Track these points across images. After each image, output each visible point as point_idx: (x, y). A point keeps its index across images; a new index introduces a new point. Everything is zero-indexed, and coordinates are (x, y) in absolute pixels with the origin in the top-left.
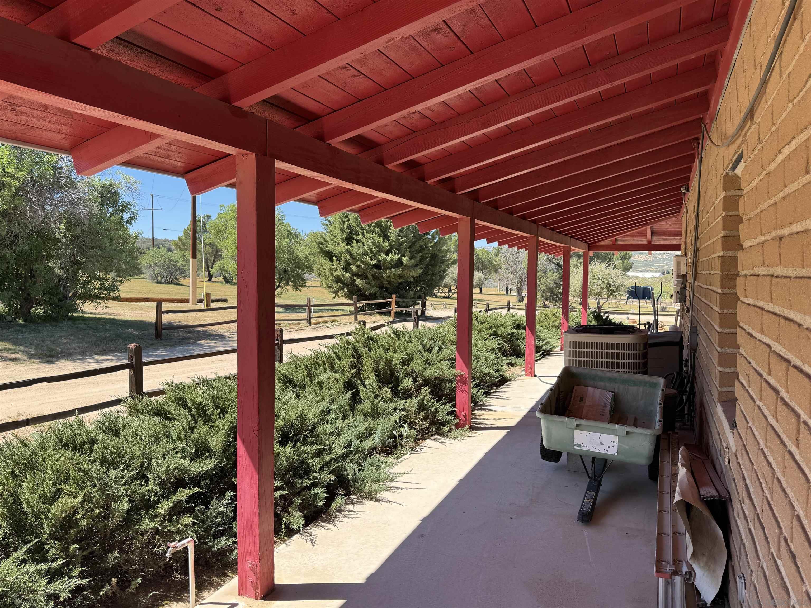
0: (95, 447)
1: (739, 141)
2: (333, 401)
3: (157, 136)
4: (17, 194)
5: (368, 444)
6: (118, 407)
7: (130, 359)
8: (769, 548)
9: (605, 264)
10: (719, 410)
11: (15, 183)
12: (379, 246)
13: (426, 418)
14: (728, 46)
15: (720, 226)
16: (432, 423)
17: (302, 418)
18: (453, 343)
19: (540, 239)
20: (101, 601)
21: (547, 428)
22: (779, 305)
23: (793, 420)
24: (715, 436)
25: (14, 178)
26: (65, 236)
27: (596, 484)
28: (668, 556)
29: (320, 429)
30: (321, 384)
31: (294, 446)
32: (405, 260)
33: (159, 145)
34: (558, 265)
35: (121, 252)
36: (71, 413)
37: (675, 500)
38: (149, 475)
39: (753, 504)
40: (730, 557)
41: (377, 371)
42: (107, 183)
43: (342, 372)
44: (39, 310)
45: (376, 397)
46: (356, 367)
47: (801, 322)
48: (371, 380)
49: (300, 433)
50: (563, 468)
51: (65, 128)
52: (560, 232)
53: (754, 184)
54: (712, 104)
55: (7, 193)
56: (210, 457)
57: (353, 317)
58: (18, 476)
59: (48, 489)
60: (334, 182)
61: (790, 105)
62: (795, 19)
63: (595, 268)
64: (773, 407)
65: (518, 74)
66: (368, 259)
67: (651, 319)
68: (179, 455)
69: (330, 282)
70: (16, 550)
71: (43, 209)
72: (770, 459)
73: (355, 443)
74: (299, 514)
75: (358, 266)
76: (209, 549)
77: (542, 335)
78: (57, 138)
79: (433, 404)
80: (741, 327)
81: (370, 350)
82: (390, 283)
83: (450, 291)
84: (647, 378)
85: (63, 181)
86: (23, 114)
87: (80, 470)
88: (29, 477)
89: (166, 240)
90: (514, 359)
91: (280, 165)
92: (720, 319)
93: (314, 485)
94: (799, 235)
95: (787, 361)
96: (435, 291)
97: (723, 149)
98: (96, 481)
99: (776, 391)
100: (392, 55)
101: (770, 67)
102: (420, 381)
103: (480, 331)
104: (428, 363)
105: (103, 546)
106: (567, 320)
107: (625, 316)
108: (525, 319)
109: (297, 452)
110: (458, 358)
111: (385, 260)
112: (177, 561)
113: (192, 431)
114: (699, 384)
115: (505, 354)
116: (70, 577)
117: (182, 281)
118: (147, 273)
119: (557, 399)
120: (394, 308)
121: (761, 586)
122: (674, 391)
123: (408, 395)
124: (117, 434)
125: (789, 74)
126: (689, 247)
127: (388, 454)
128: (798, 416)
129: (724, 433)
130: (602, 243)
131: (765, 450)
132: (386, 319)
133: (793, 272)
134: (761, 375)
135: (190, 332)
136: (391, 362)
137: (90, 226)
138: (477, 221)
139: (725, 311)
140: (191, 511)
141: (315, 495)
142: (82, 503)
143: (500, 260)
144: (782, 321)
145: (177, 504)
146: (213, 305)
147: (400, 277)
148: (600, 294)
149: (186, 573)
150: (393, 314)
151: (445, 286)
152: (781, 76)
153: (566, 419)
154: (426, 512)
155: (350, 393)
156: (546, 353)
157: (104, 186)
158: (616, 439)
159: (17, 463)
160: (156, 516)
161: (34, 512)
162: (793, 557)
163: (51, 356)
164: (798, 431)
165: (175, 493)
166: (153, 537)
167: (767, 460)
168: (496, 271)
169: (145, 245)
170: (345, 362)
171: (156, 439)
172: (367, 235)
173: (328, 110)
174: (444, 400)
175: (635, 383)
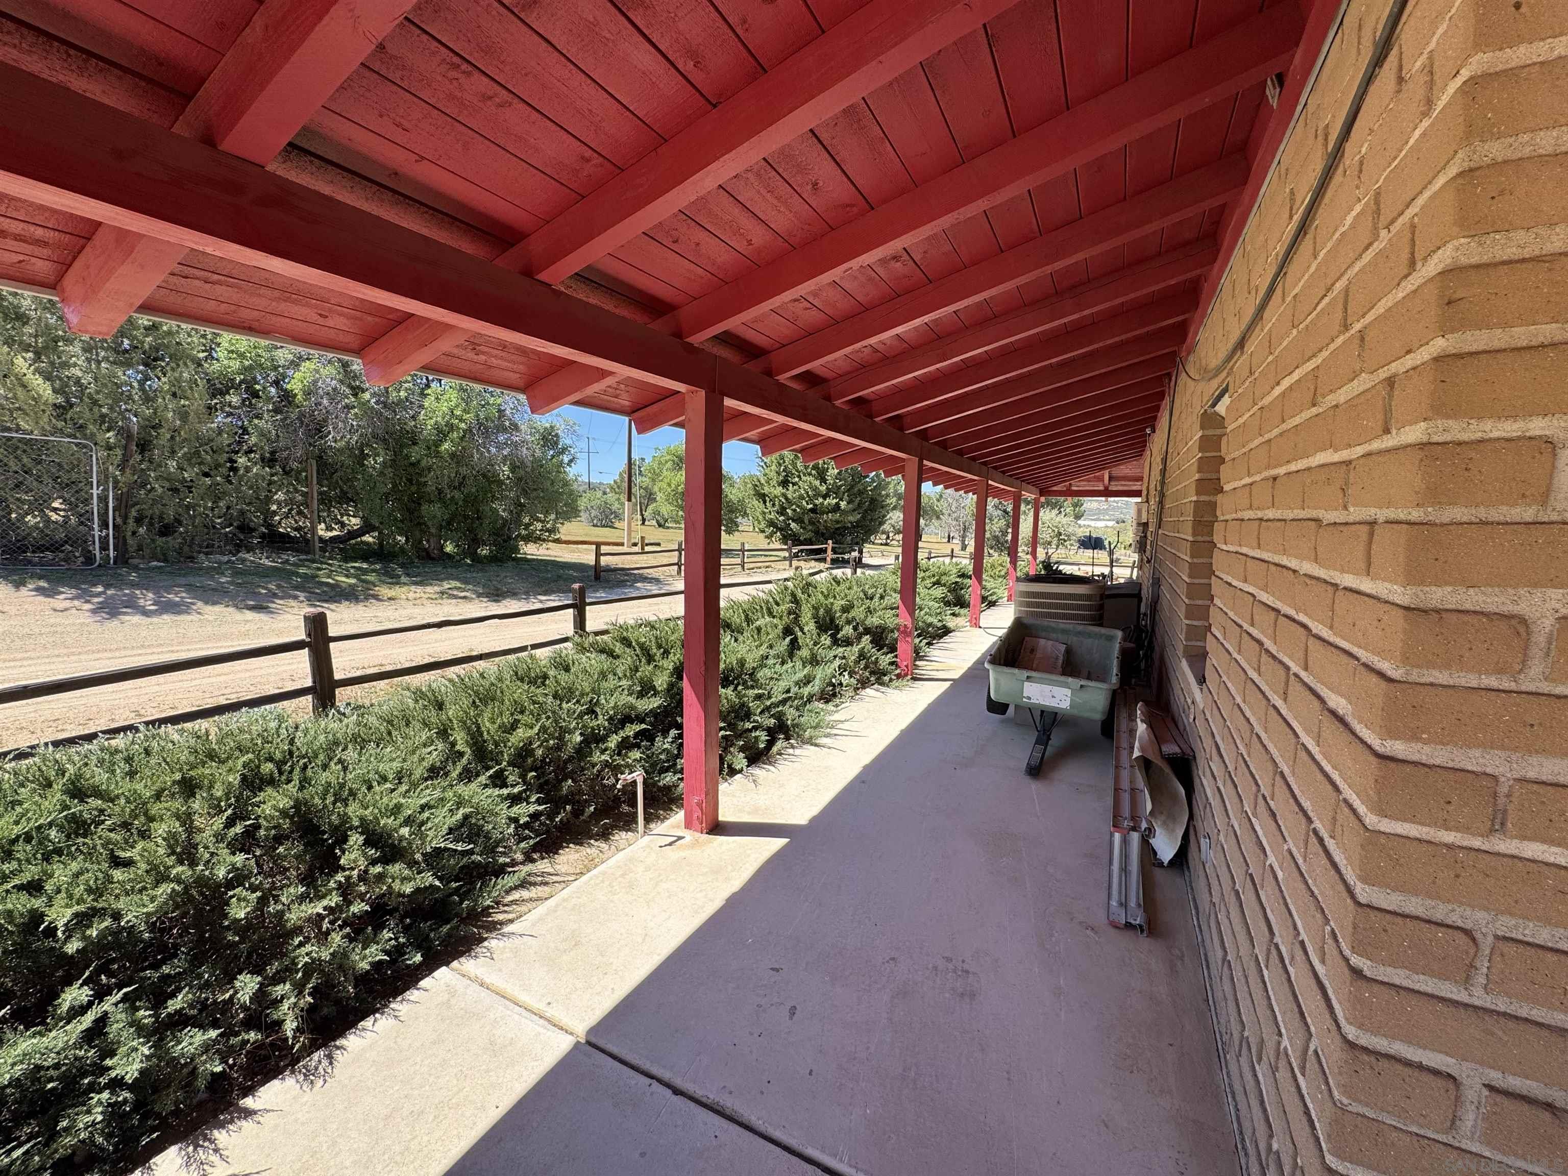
0: (547, 682)
1: (1224, 374)
2: (771, 647)
3: (611, 373)
4: (464, 436)
5: (806, 691)
6: (565, 644)
7: (575, 599)
8: (1243, 806)
9: (1056, 511)
10: (1184, 664)
11: (463, 425)
12: (815, 489)
13: (866, 668)
14: (1215, 271)
15: (1195, 468)
16: (872, 673)
17: (742, 662)
18: (895, 591)
19: (990, 482)
20: (555, 827)
21: (996, 680)
22: (1268, 551)
23: (1282, 672)
24: (1177, 691)
25: (461, 420)
26: (508, 478)
27: (1045, 738)
28: (1126, 811)
29: (760, 674)
30: (759, 629)
31: (735, 689)
32: (843, 504)
33: (610, 383)
34: (1005, 511)
35: (561, 494)
36: (523, 649)
37: (1135, 756)
38: (598, 710)
39: (1224, 762)
40: (1191, 817)
41: (815, 617)
42: (548, 425)
43: (781, 618)
44: (484, 551)
45: (815, 644)
46: (795, 613)
47: (1297, 568)
48: (810, 627)
49: (739, 676)
50: (1009, 721)
51: (521, 367)
52: (1011, 476)
53: (1241, 421)
54: (1190, 335)
55: (455, 435)
56: (655, 695)
57: (787, 563)
58: (477, 707)
59: (506, 719)
60: (781, 419)
61: (1295, 332)
62: (1305, 234)
63: (1046, 515)
64: (1255, 659)
65: (978, 305)
66: (804, 503)
67: (1106, 571)
68: (626, 692)
69: (763, 525)
70: (478, 775)
71: (489, 452)
72: (1248, 714)
73: (794, 689)
74: (742, 755)
75: (794, 510)
76: (655, 784)
77: (988, 585)
78: (514, 378)
79: (874, 653)
80: (1217, 577)
81: (809, 596)
82: (826, 528)
83: (888, 538)
84: (1103, 630)
85: (507, 423)
86: (483, 353)
87: (534, 703)
88: (490, 707)
89: (600, 484)
90: (957, 609)
91: (729, 402)
92: (1190, 568)
93: (755, 728)
94: (1300, 474)
95: (1277, 611)
96: (872, 538)
97: (1202, 384)
98: (550, 714)
99: (1260, 643)
100: (847, 285)
101: (1271, 290)
102: (861, 629)
103: (923, 579)
104: (869, 611)
105: (556, 776)
106: (1015, 569)
107: (1076, 568)
108: (971, 567)
109: (739, 696)
110: (902, 606)
111: (822, 504)
112: (624, 793)
113: (637, 670)
114: (1160, 640)
115: (947, 604)
116: (528, 803)
117: (617, 525)
118: (584, 516)
119: (1007, 651)
120: (830, 555)
121: (1229, 845)
122: (1132, 645)
123: (848, 642)
124: (567, 669)
125: (1295, 297)
126: (1152, 492)
127: (827, 701)
128: (1288, 668)
129: (1190, 689)
130: (1055, 488)
131: (1242, 705)
132: (822, 566)
133: (1289, 514)
134: (1241, 627)
135: (627, 575)
136: (831, 609)
137: (533, 469)
138: (925, 462)
139: (1195, 560)
140: (638, 746)
141: (756, 738)
142: (538, 734)
143: (942, 506)
144: (1273, 568)
145: (625, 739)
146: (647, 549)
147: (837, 522)
148: (1050, 543)
149: (634, 804)
150: (829, 559)
151: (883, 533)
152: (1283, 300)
153: (1016, 671)
154: (867, 759)
155: (788, 639)
156: (992, 604)
157: (546, 429)
158: (1068, 692)
159: (477, 693)
160: (606, 749)
161: (495, 741)
162: (1273, 815)
163: (497, 595)
164: (1287, 683)
165: (622, 728)
166: (602, 770)
167: (1245, 716)
168: (938, 518)
169: (581, 489)
170: (784, 607)
171: (603, 675)
172: (804, 478)
173: (778, 345)
174: (885, 650)
175: (1089, 635)
